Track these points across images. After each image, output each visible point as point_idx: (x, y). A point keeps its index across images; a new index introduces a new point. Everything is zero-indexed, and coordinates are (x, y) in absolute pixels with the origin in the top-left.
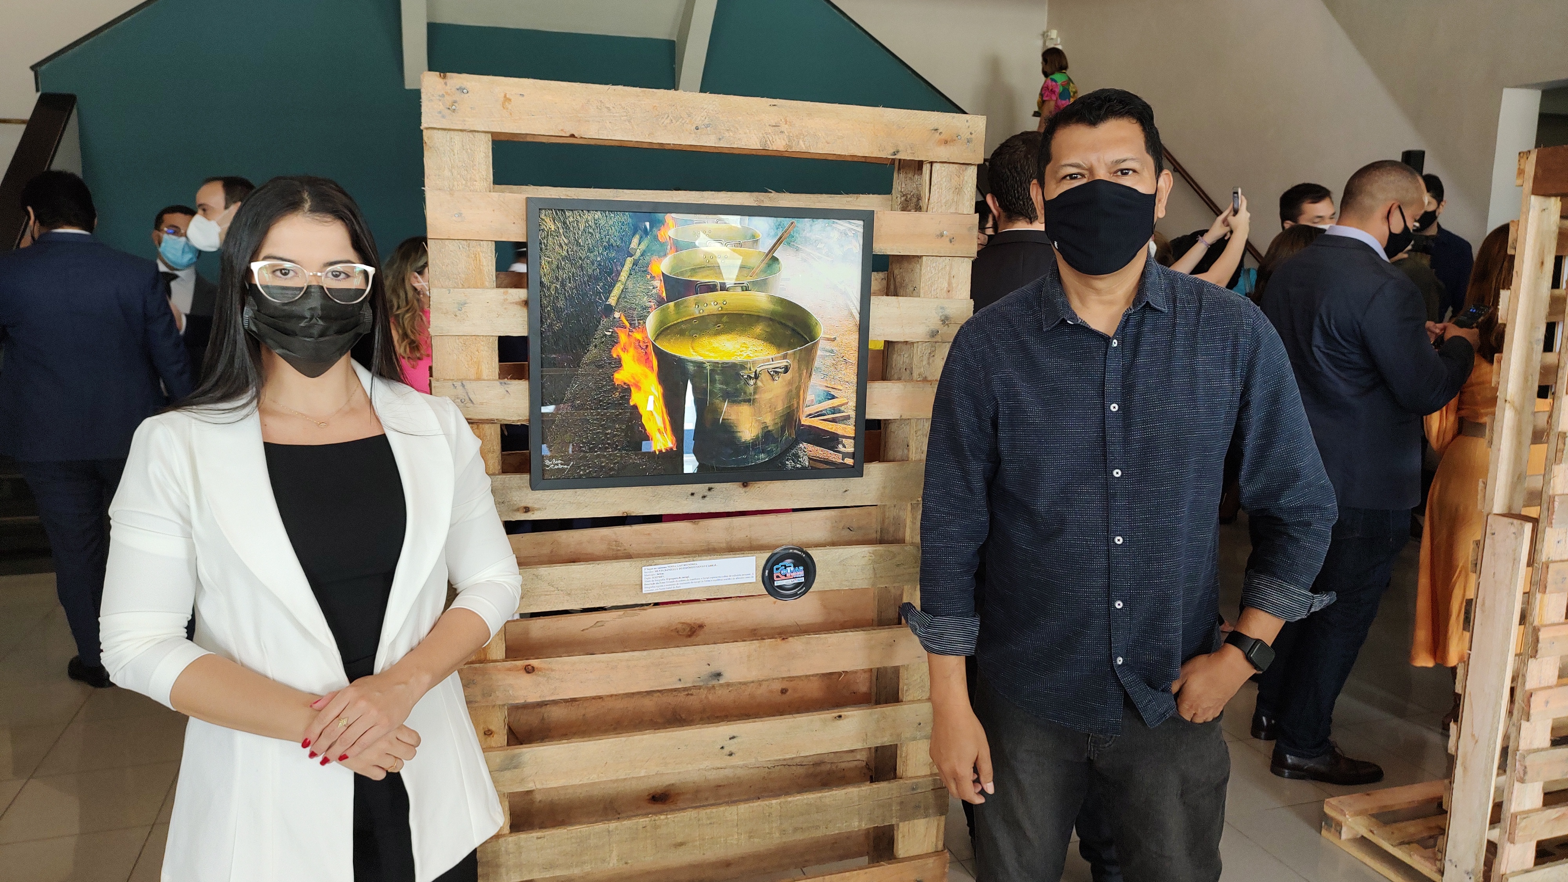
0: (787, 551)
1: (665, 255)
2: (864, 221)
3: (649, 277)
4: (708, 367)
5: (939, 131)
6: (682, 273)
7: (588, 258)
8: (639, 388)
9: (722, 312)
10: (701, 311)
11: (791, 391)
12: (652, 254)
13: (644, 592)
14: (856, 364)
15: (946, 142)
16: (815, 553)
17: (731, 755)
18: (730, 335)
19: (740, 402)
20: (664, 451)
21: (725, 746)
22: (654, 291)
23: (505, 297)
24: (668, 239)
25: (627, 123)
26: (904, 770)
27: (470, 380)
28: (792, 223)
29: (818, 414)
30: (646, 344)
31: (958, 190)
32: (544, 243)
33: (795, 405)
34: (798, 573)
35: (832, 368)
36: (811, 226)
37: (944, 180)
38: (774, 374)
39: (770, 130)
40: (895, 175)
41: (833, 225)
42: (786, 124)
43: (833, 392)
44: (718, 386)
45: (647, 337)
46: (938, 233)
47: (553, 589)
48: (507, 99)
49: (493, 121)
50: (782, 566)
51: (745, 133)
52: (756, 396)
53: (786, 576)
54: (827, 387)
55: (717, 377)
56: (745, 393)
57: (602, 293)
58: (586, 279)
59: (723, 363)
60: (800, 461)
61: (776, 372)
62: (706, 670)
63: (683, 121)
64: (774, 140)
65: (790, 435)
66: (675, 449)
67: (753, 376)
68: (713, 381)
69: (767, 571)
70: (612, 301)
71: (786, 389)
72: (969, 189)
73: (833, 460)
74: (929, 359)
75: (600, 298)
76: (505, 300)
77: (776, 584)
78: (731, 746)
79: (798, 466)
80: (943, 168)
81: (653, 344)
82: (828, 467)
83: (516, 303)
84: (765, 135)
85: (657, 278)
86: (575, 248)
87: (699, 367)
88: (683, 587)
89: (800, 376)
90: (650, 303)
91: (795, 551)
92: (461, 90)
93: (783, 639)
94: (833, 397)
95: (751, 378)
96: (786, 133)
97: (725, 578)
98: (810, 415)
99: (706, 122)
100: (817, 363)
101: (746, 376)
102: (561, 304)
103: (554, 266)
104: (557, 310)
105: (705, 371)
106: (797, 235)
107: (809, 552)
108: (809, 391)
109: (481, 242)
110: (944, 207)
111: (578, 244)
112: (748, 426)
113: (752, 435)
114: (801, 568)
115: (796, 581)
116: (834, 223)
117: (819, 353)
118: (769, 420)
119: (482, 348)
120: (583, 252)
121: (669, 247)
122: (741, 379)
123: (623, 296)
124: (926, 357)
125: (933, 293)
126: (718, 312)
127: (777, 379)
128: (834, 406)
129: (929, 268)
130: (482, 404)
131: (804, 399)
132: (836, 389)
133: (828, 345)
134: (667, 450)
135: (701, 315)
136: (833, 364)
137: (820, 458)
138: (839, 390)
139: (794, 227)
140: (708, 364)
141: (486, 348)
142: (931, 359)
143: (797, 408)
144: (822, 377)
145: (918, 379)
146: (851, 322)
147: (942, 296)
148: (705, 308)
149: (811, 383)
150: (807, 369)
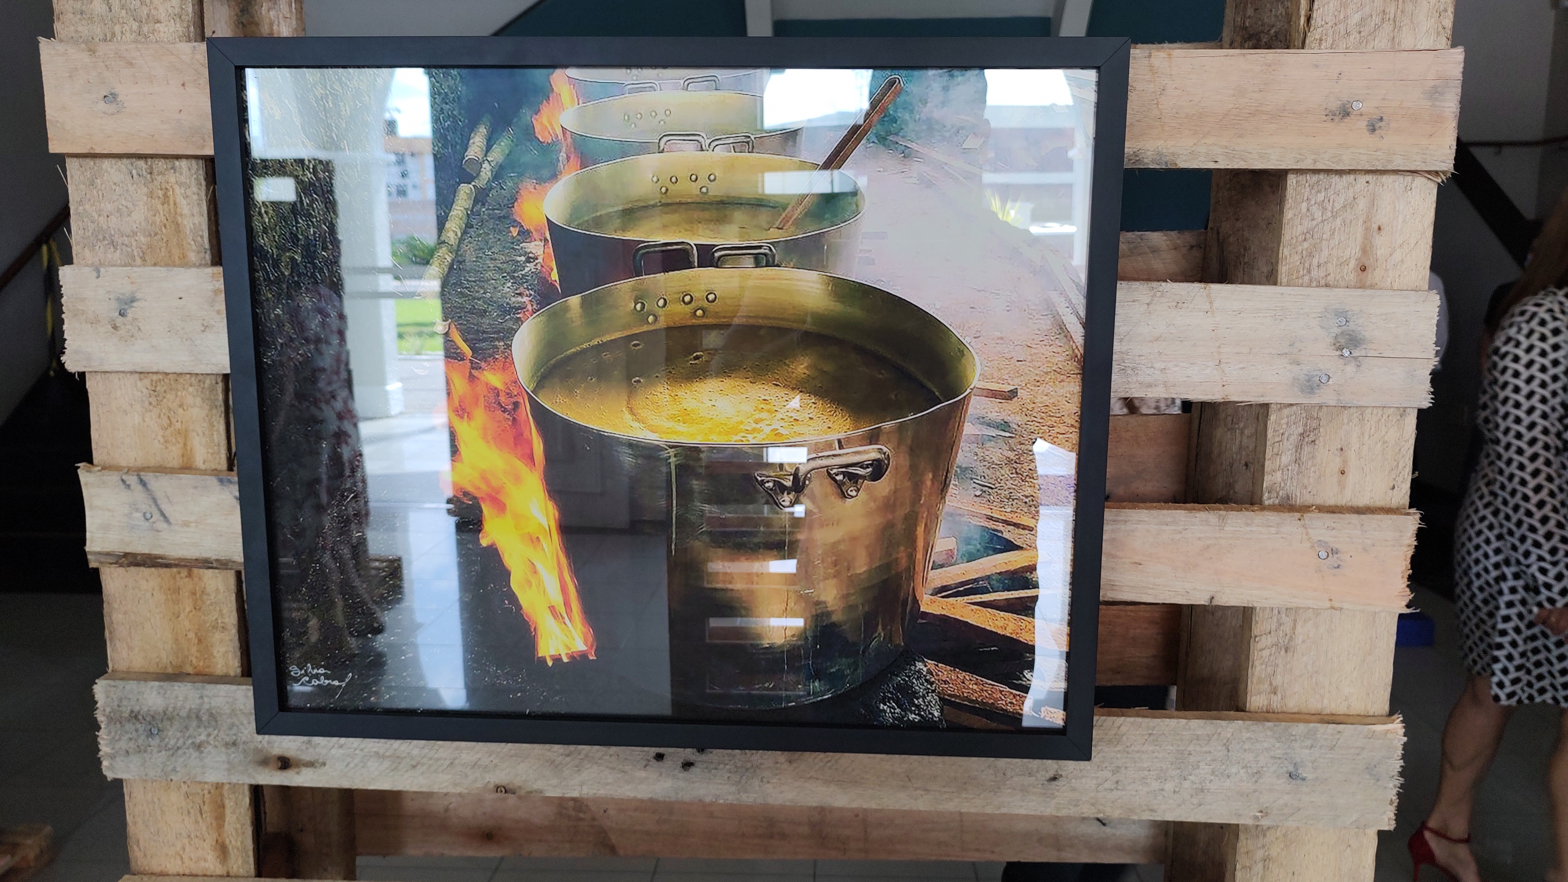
1: (554, 176)
2: (1098, 68)
3: (514, 232)
4: (673, 460)
6: (598, 222)
8: (500, 506)
9: (705, 321)
10: (651, 319)
11: (889, 526)
12: (521, 175)
19: (754, 550)
20: (565, 660)
22: (530, 267)
24: (561, 136)
27: (163, 471)
28: (892, 83)
29: (968, 589)
30: (513, 400)
33: (904, 562)
35: (1006, 471)
36: (946, 89)
38: (847, 480)
43: (1009, 534)
44: (700, 506)
45: (516, 382)
46: (1334, 105)
52: (799, 536)
54: (991, 518)
55: (696, 484)
56: (769, 527)
59: (709, 450)
60: (918, 707)
61: (854, 478)
65: (889, 637)
66: (592, 657)
67: (788, 483)
68: (685, 493)
71: (878, 520)
73: (1009, 707)
74: (1299, 448)
79: (912, 716)
81: (531, 398)
85: (535, 235)
87: (644, 458)
89: (917, 487)
90: (520, 299)
94: (1010, 546)
95: (783, 489)
98: (944, 588)
100: (963, 456)
101: (771, 484)
105: (665, 469)
106: (907, 116)
108: (941, 530)
109: (177, 163)
110: (1354, 34)
112: (777, 608)
113: (788, 633)
117: (969, 429)
118: (835, 595)
119: (190, 400)
121: (563, 155)
122: (757, 491)
123: (453, 280)
124: (1288, 445)
125: (1314, 273)
126: (695, 321)
127: (854, 493)
128: (1012, 568)
129: (1304, 205)
130: (186, 524)
131: (928, 547)
132: (1016, 525)
133: (994, 410)
134: (572, 657)
135: (652, 328)
136: (1009, 461)
137: (971, 701)
138: (1024, 528)
139: (898, 93)
140: (672, 452)
141: (198, 401)
142: (1307, 449)
143: (908, 569)
144: (978, 493)
145: (1267, 503)
146: (1059, 350)
147: (1342, 284)
148: (659, 312)
149: (947, 509)
150: (936, 469)
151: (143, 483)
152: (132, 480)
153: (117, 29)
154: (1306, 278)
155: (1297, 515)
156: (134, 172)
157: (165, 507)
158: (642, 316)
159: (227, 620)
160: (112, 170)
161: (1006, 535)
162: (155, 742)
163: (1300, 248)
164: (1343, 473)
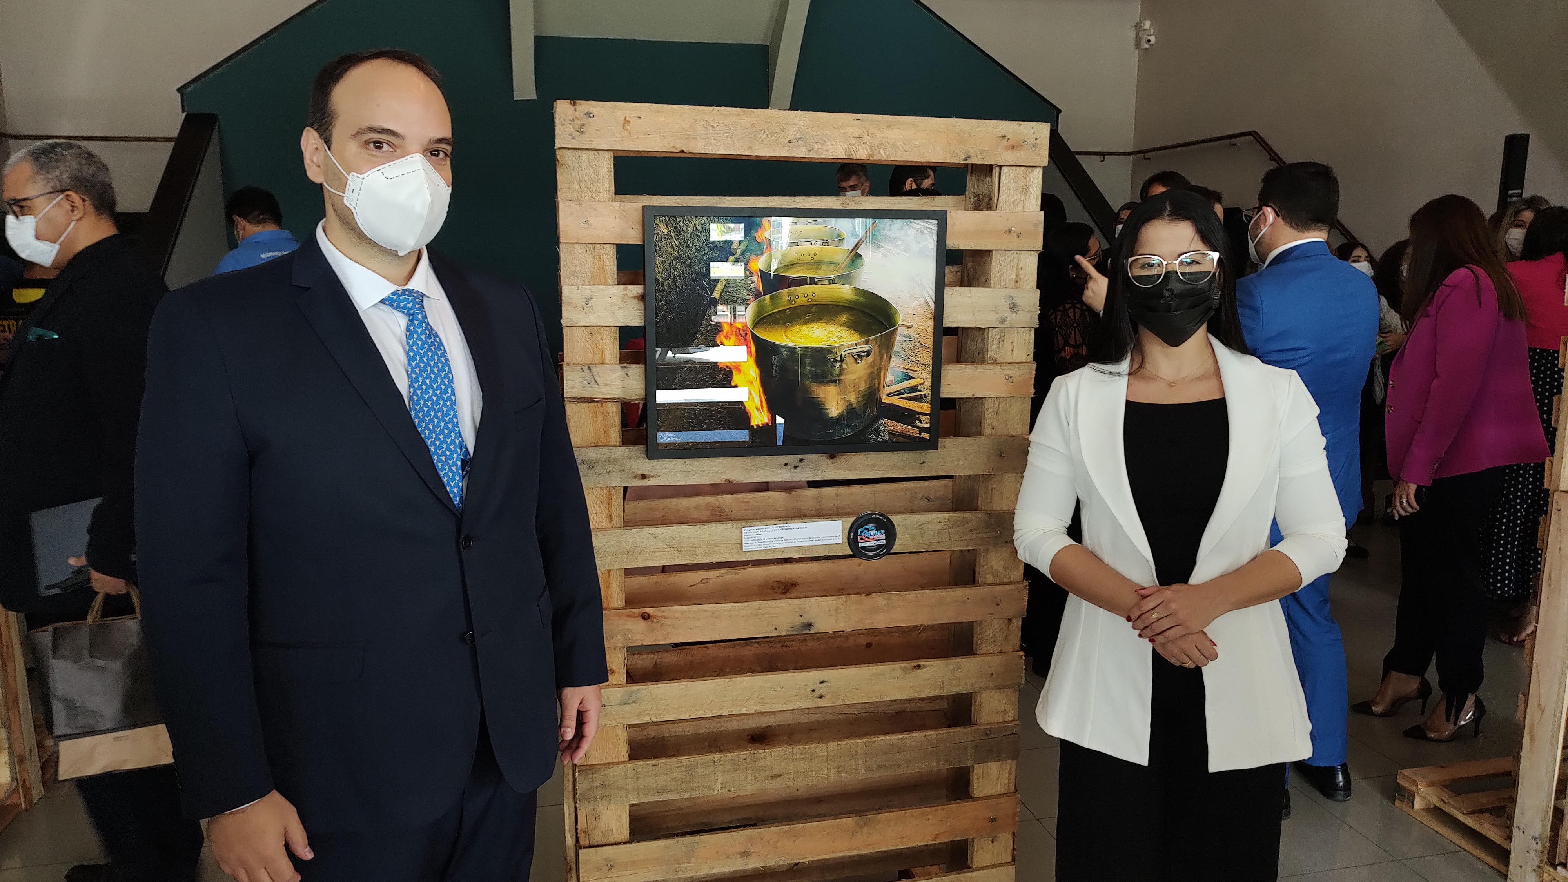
0: (869, 517)
1: (762, 254)
2: (938, 220)
3: (748, 273)
4: (800, 352)
5: (1007, 138)
6: (777, 269)
7: (695, 257)
8: (739, 371)
9: (811, 303)
10: (793, 303)
11: (872, 372)
12: (751, 253)
13: (744, 550)
14: (932, 348)
15: (1013, 147)
16: (896, 519)
17: (821, 697)
18: (818, 324)
19: (827, 383)
20: (761, 426)
21: (816, 689)
22: (753, 285)
23: (625, 292)
24: (764, 240)
25: (729, 139)
26: (979, 716)
27: (595, 364)
29: (898, 393)
30: (745, 332)
31: (1025, 190)
32: (658, 245)
33: (877, 385)
34: (880, 536)
35: (910, 352)
36: (890, 225)
37: (1012, 181)
38: (858, 358)
39: (854, 141)
40: (969, 178)
41: (912, 224)
42: (868, 135)
44: (809, 368)
45: (746, 326)
46: (1007, 229)
47: (666, 546)
48: (627, 121)
49: (615, 141)
50: (865, 529)
51: (832, 145)
52: (842, 378)
53: (869, 538)
54: (905, 368)
55: (807, 360)
56: (832, 375)
57: (708, 288)
58: (694, 276)
59: (812, 348)
60: (881, 436)
61: (860, 356)
62: (799, 621)
63: (778, 136)
64: (858, 150)
65: (872, 411)
66: (770, 424)
67: (839, 359)
68: (804, 364)
69: (852, 534)
70: (716, 295)
71: (869, 371)
72: (1035, 189)
73: (911, 434)
74: (999, 343)
75: (707, 293)
76: (625, 295)
77: (860, 545)
78: (820, 691)
79: (879, 439)
80: (1011, 171)
81: (751, 332)
82: (906, 440)
83: (634, 298)
84: (849, 146)
85: (755, 274)
86: (685, 249)
87: (790, 352)
88: (778, 546)
89: (881, 359)
90: (749, 296)
91: (877, 516)
92: (588, 114)
93: (867, 595)
94: (912, 378)
95: (836, 361)
96: (868, 142)
97: (815, 539)
98: (890, 394)
99: (798, 136)
100: (896, 348)
101: (833, 360)
102: (673, 298)
103: (667, 265)
104: (669, 303)
105: (796, 356)
106: (878, 234)
107: (890, 517)
108: (889, 373)
109: (605, 246)
110: (1012, 206)
111: (688, 246)
112: (834, 403)
113: (838, 412)
114: (883, 531)
115: (878, 543)
116: (911, 222)
117: (898, 338)
118: (852, 398)
119: (605, 336)
120: (691, 253)
121: (765, 247)
122: (828, 362)
124: (996, 342)
125: (1002, 283)
126: (808, 303)
127: (861, 362)
128: (911, 385)
129: (998, 261)
130: (605, 385)
131: (885, 379)
132: (913, 371)
133: (906, 331)
134: (763, 425)
135: (793, 306)
136: (911, 348)
137: (899, 432)
138: (916, 371)
139: (876, 227)
140: (799, 349)
141: (609, 337)
142: (1001, 343)
143: (878, 387)
144: (901, 360)
145: (989, 362)
146: (927, 310)
147: (1010, 287)
148: (796, 300)
149: (891, 366)
150: (887, 352)
151: (590, 369)
152: (585, 368)
153: (583, 195)
154: (999, 285)
155: (999, 365)
157: (597, 379)
158: (790, 302)
159: (616, 423)
160: (579, 249)
161: (910, 374)
163: (996, 275)
164: (1012, 351)
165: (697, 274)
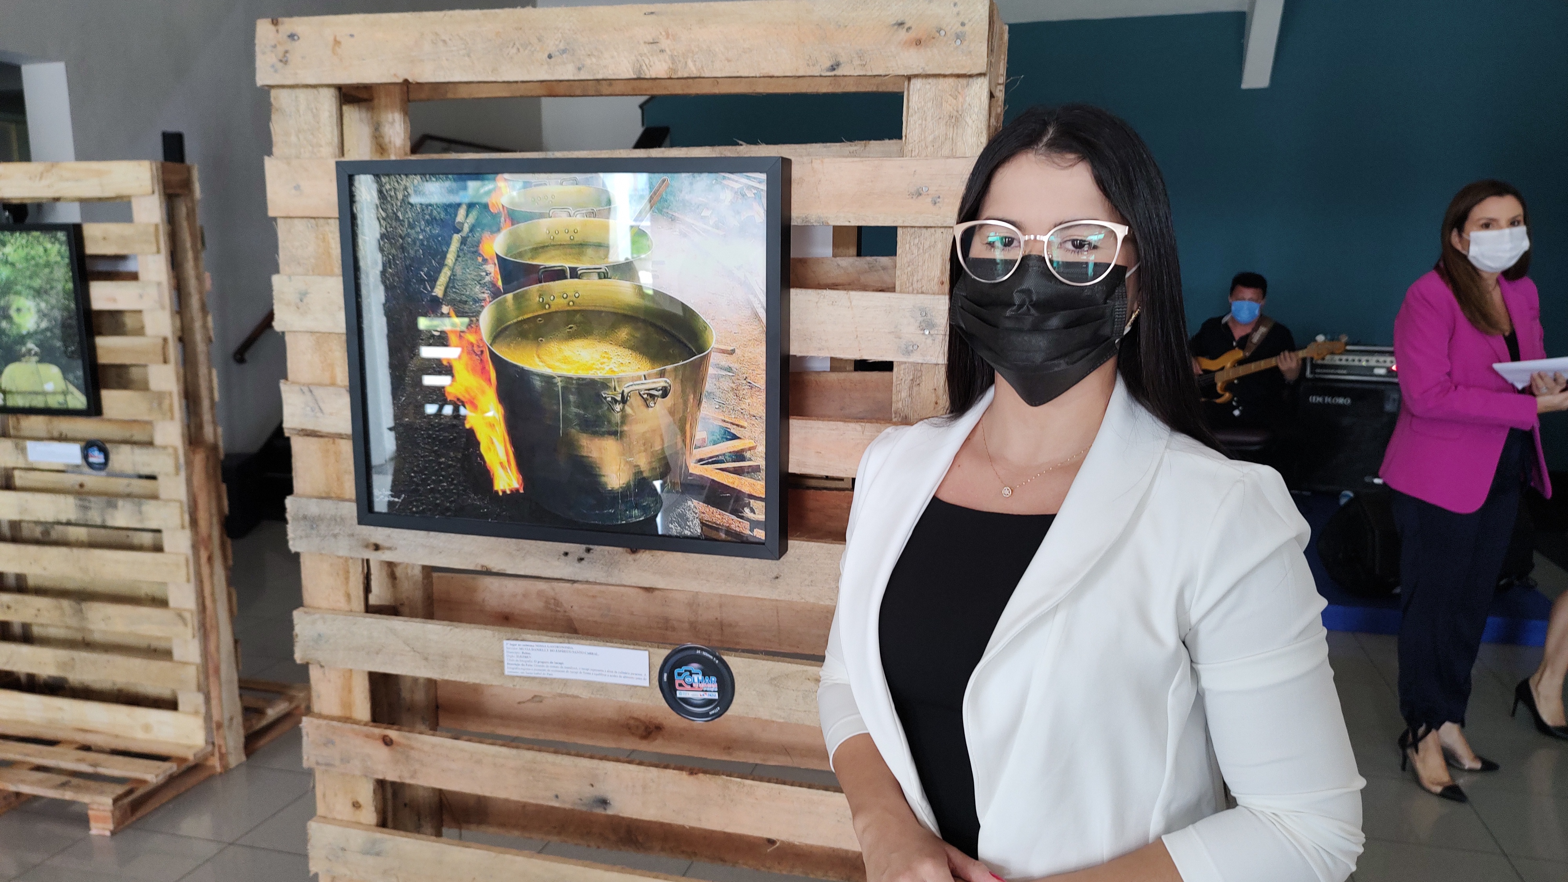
0: (692, 652)
1: (499, 230)
3: (480, 259)
4: (560, 384)
5: (906, 26)
6: (520, 255)
7: (408, 235)
8: (474, 406)
9: (574, 308)
10: (547, 306)
11: (673, 424)
12: (483, 229)
13: (507, 673)
14: (766, 390)
15: (918, 42)
16: (734, 662)
18: (586, 341)
19: (602, 434)
20: (508, 492)
22: (488, 278)
24: (501, 209)
27: (317, 384)
28: (664, 181)
29: (713, 461)
30: (481, 349)
31: (955, 119)
33: (680, 445)
34: (710, 685)
35: (731, 394)
36: (691, 184)
37: (933, 104)
38: (649, 398)
39: (645, 49)
41: (725, 182)
42: (668, 37)
43: (734, 430)
44: (574, 410)
45: (482, 340)
46: (913, 190)
50: (685, 671)
51: (613, 57)
52: (625, 428)
53: (692, 685)
54: (724, 421)
55: (572, 398)
56: (609, 422)
57: (426, 281)
58: (405, 263)
59: (579, 379)
60: (689, 526)
61: (652, 396)
62: (589, 793)
63: (533, 49)
64: (652, 63)
65: (673, 487)
66: (522, 491)
67: (619, 398)
68: (566, 403)
69: (665, 675)
71: (667, 421)
72: (974, 117)
73: (737, 529)
74: (911, 388)
75: (425, 288)
77: (679, 694)
79: (686, 532)
80: (928, 87)
81: (489, 349)
82: (729, 538)
84: (639, 58)
85: (490, 261)
86: (394, 224)
87: (546, 382)
88: (556, 675)
89: (685, 403)
90: (483, 295)
91: (704, 653)
92: (292, 36)
93: (692, 774)
94: (735, 437)
95: (616, 401)
96: (667, 50)
97: (610, 674)
98: (700, 460)
99: (562, 46)
100: (709, 385)
101: (610, 399)
105: (556, 389)
106: (672, 198)
107: (725, 658)
108: (699, 426)
109: (325, 220)
111: (397, 218)
112: (615, 468)
113: (622, 482)
114: (714, 679)
115: (707, 696)
116: (724, 178)
117: (711, 371)
118: (642, 461)
119: (334, 347)
120: (402, 228)
121: (503, 219)
122: (603, 402)
123: (451, 285)
125: (915, 285)
126: (569, 308)
127: (653, 405)
128: (736, 449)
129: (908, 246)
130: (331, 414)
131: (692, 437)
132: (737, 425)
133: (724, 360)
134: (511, 491)
135: (547, 311)
136: (733, 389)
137: (717, 524)
138: (742, 427)
139: (667, 186)
140: (559, 379)
141: (337, 348)
142: (915, 389)
143: (682, 449)
144: (717, 407)
146: (756, 327)
148: (551, 303)
149: (701, 415)
150: (695, 393)
151: (311, 391)
152: (305, 389)
153: (302, 150)
154: (911, 288)
156: (310, 225)
157: (321, 405)
158: (542, 305)
159: (351, 467)
160: (299, 225)
161: (732, 431)
162: (314, 532)
163: (906, 271)
164: (936, 403)
165: (412, 259)
